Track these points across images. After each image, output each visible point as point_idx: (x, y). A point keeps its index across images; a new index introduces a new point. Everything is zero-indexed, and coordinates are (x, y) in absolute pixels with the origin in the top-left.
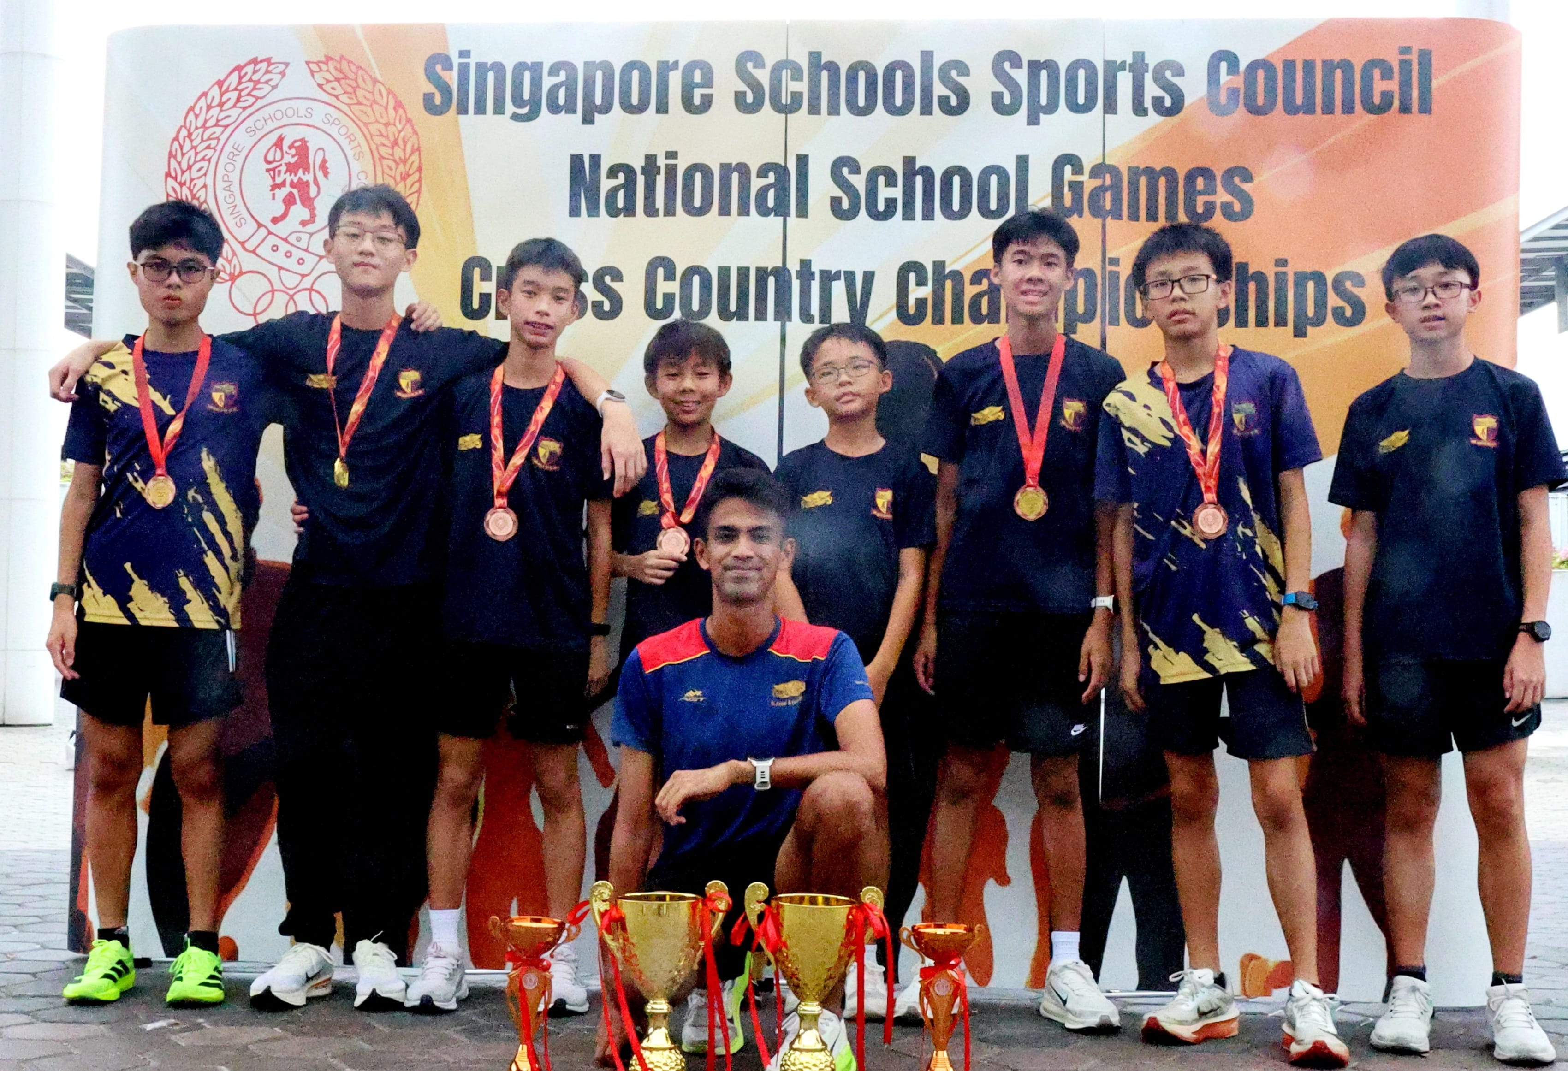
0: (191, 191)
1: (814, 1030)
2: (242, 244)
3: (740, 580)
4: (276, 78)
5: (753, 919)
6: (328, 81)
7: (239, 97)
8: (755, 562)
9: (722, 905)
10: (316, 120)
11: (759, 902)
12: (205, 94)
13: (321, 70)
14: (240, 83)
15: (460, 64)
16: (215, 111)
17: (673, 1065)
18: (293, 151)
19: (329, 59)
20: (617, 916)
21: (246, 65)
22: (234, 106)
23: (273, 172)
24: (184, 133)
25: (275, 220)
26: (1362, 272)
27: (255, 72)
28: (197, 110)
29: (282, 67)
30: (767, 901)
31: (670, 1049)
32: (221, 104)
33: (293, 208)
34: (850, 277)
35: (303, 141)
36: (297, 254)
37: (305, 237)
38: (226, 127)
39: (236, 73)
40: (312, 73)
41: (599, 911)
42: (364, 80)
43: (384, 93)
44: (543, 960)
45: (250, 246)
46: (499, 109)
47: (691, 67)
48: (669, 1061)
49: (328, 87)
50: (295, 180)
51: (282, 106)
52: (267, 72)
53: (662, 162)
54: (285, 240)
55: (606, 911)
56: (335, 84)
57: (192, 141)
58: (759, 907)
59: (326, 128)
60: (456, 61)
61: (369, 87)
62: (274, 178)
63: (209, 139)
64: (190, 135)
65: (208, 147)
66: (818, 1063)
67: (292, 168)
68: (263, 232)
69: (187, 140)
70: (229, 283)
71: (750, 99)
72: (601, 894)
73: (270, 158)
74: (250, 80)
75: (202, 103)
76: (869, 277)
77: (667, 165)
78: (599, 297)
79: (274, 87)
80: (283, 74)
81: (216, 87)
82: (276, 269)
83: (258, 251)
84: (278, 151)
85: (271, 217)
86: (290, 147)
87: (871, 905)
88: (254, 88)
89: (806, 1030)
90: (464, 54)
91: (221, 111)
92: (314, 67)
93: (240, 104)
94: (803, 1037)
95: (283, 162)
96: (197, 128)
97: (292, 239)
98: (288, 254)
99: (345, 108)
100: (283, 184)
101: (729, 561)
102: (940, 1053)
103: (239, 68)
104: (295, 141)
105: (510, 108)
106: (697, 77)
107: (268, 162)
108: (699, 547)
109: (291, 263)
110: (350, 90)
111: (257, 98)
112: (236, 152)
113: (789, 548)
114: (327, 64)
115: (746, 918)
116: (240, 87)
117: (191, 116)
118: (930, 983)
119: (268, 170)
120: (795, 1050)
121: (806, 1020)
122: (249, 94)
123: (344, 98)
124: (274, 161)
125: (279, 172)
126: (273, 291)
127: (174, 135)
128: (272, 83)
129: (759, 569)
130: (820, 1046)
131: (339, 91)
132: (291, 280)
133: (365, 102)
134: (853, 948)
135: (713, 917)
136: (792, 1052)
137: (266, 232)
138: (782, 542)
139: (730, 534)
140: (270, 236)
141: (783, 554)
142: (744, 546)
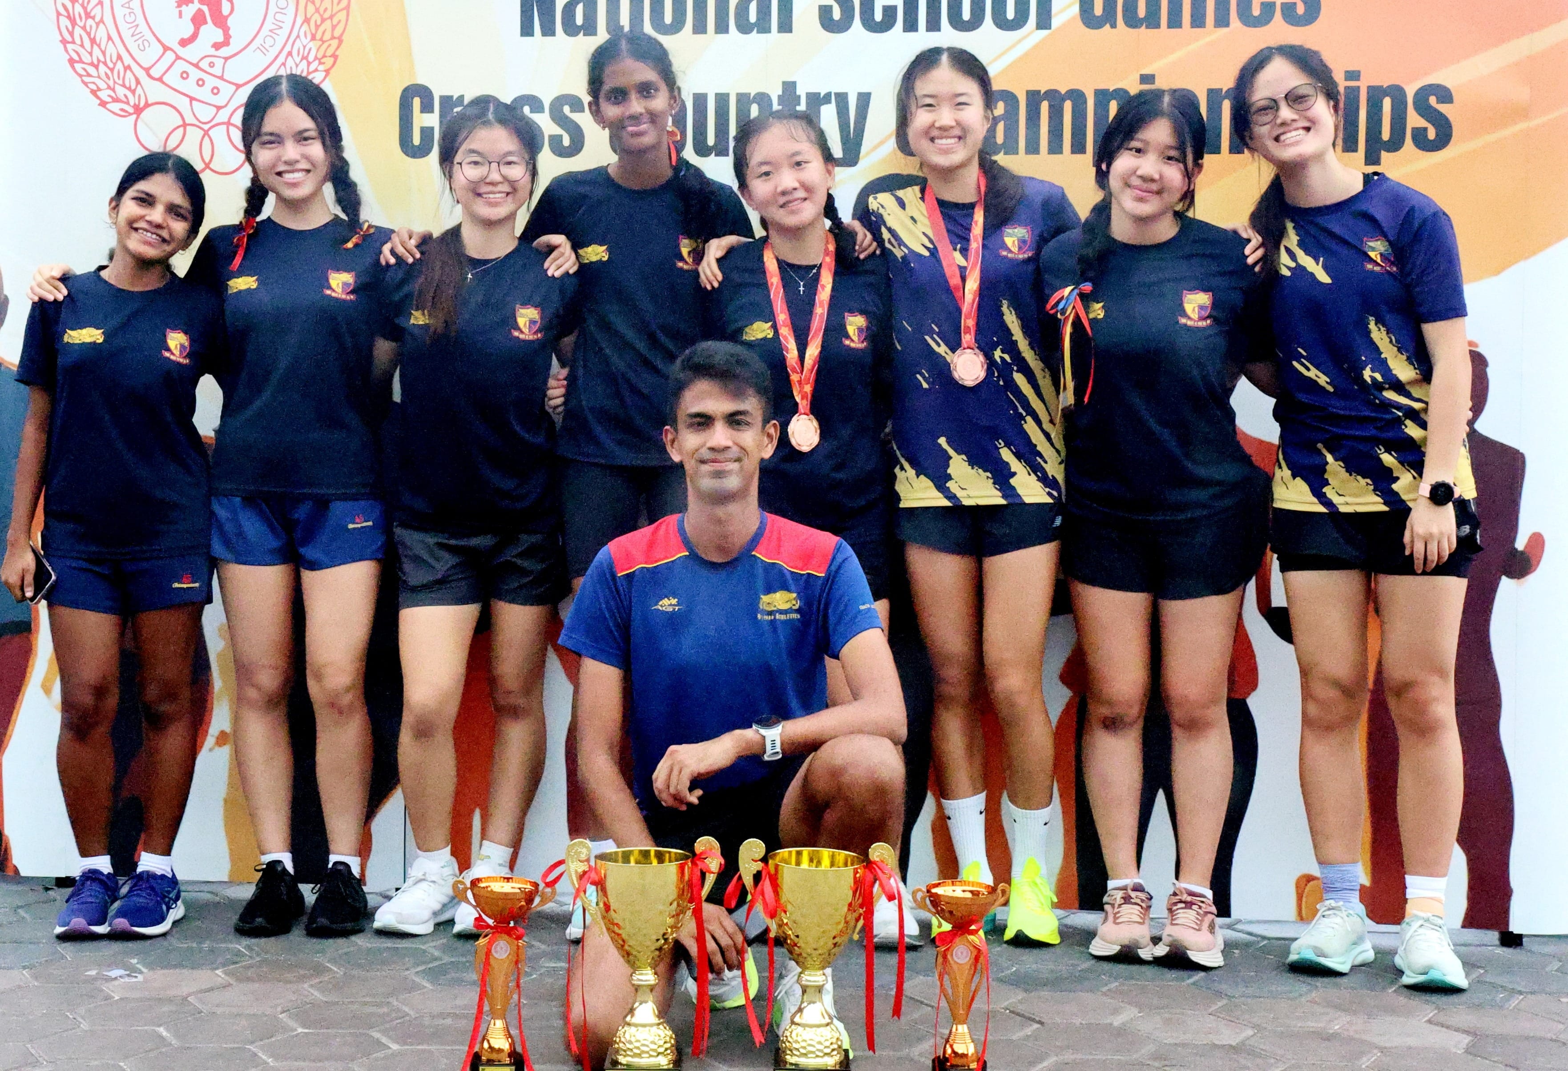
0: (85, 9)
1: (818, 1004)
2: (147, 70)
3: (719, 475)
5: (748, 881)
8: (735, 452)
9: (714, 865)
11: (756, 861)
17: (661, 1043)
20: (597, 879)
25: (184, 43)
26: (1448, 84)
30: (765, 860)
31: (659, 1024)
33: (203, 29)
34: (842, 99)
36: (211, 82)
37: (219, 62)
41: (577, 873)
44: (515, 926)
45: (156, 72)
48: (657, 1038)
54: (196, 66)
55: (585, 873)
58: (756, 866)
66: (822, 1040)
68: (170, 56)
70: (134, 116)
72: (579, 853)
76: (864, 99)
78: (557, 130)
82: (188, 100)
83: (165, 79)
85: (178, 39)
87: (881, 863)
89: (809, 1002)
94: (805, 1011)
97: (204, 64)
98: (200, 83)
101: (705, 454)
102: (960, 1027)
108: (670, 437)
109: (203, 93)
113: (772, 431)
115: (740, 878)
118: (948, 949)
120: (797, 1024)
121: (810, 992)
126: (185, 125)
129: (738, 460)
130: (825, 1021)
132: (205, 113)
134: (861, 911)
135: (703, 875)
136: (793, 1027)
137: (173, 57)
138: (764, 427)
139: (704, 421)
140: (179, 61)
141: (766, 440)
142: (720, 435)
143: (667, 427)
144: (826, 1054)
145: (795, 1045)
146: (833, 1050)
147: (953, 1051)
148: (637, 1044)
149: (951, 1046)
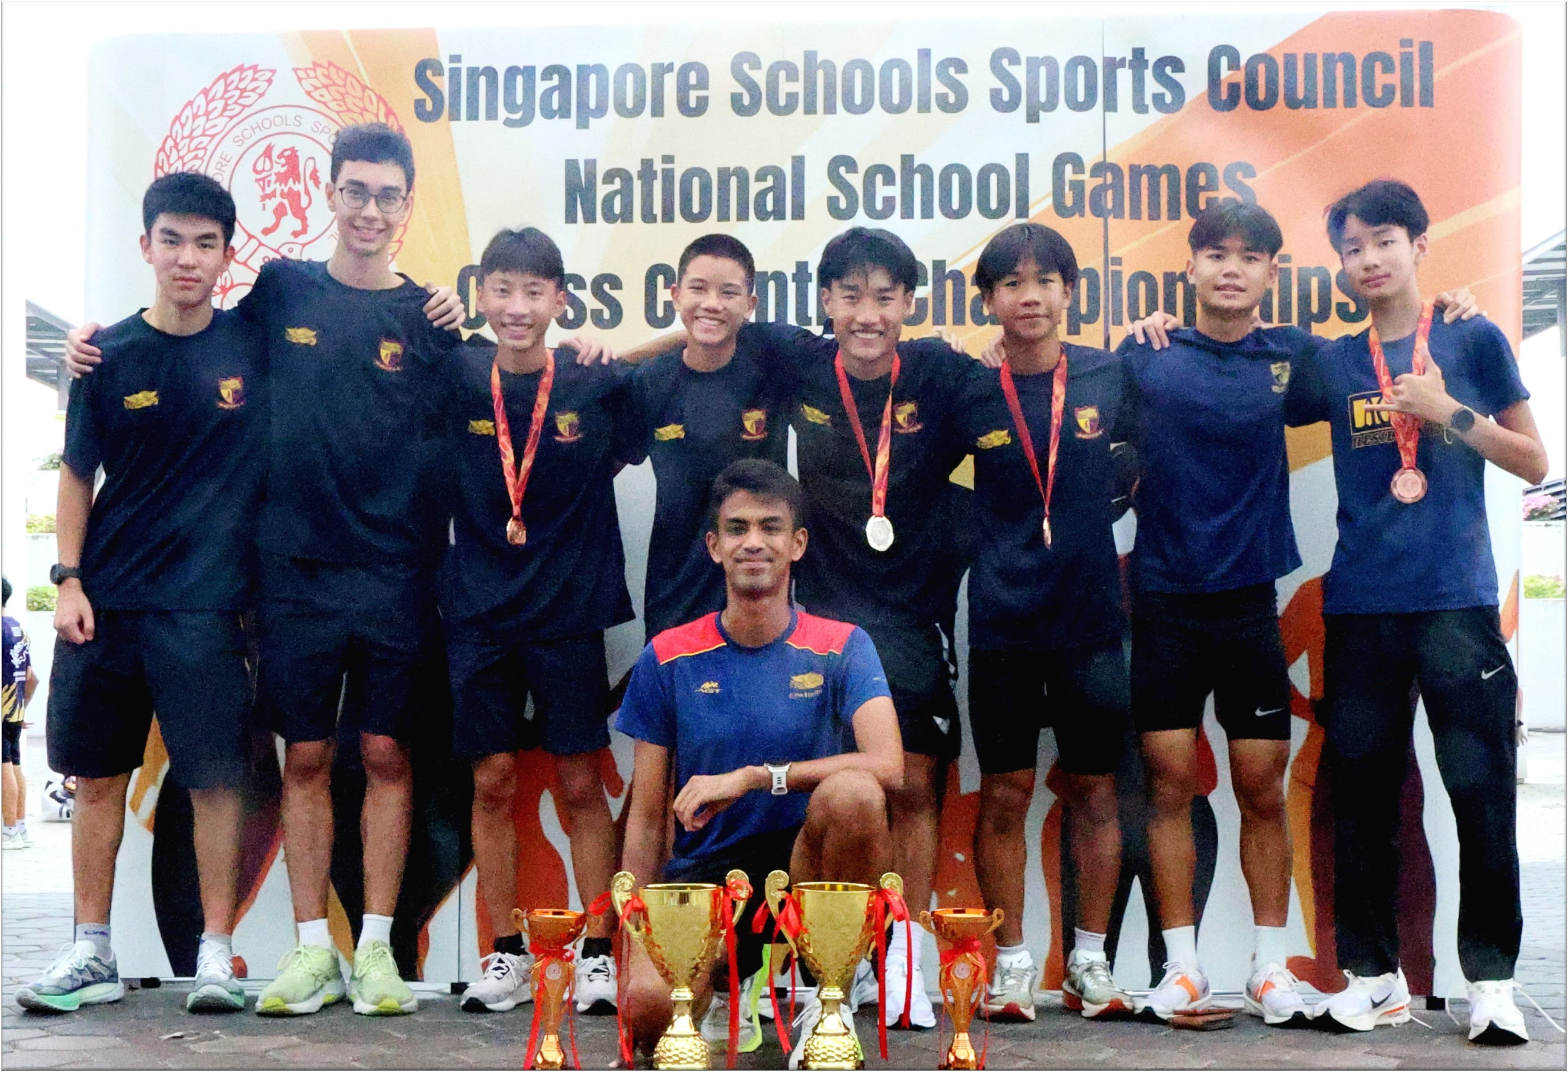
1: (836, 1015)
3: (752, 572)
4: (263, 85)
5: (774, 908)
6: (316, 88)
7: (226, 105)
8: (768, 553)
9: (744, 894)
10: (305, 129)
11: (779, 890)
12: (190, 103)
13: (309, 77)
14: (226, 91)
15: (451, 69)
16: (201, 121)
17: (698, 1051)
18: (283, 161)
19: (316, 65)
20: (640, 906)
21: (233, 72)
22: (221, 115)
23: (263, 182)
24: (170, 143)
25: (266, 231)
27: (241, 80)
28: (183, 120)
29: (268, 75)
30: (788, 889)
31: (695, 1036)
32: (207, 113)
33: (284, 220)
35: (293, 150)
37: (298, 248)
38: (213, 136)
39: (222, 82)
40: (300, 79)
41: (621, 902)
42: (353, 87)
43: (375, 100)
44: (567, 951)
45: (241, 258)
46: (492, 114)
47: (685, 69)
48: (693, 1048)
49: (316, 94)
50: (286, 190)
51: (270, 114)
52: (254, 79)
53: (658, 166)
54: (277, 251)
55: (628, 901)
56: (324, 91)
57: (178, 151)
58: (780, 895)
59: (315, 136)
60: (447, 65)
61: (359, 93)
62: (263, 189)
63: (196, 149)
64: (176, 145)
65: (196, 157)
66: (841, 1046)
67: (282, 178)
68: (254, 243)
69: (174, 150)
71: (746, 101)
72: (623, 884)
73: (259, 167)
74: (237, 88)
75: (188, 112)
77: (663, 170)
78: (598, 305)
79: (261, 95)
80: (270, 81)
81: (202, 96)
83: (249, 263)
84: (267, 160)
85: (261, 229)
86: (280, 157)
87: (890, 891)
88: (241, 97)
89: (829, 1014)
90: (455, 58)
91: (208, 120)
92: (301, 74)
93: (227, 113)
94: (825, 1021)
95: (273, 172)
96: (183, 138)
97: (284, 250)
99: (335, 116)
100: (273, 195)
101: (741, 554)
102: (961, 1035)
103: (225, 76)
104: (286, 150)
105: (502, 113)
106: (693, 79)
107: (256, 172)
108: (711, 542)
110: (340, 97)
111: (244, 106)
112: (224, 163)
113: (801, 538)
114: (314, 70)
115: (767, 906)
116: (227, 96)
117: (177, 126)
118: (951, 967)
119: (257, 180)
120: (818, 1034)
121: (829, 1004)
122: (236, 103)
123: (333, 105)
124: (263, 170)
125: (269, 182)
127: (160, 145)
128: (259, 91)
129: (770, 560)
130: (843, 1030)
131: (327, 98)
133: (353, 108)
134: (874, 933)
135: (734, 904)
136: (815, 1036)
137: (257, 244)
138: (794, 532)
139: (740, 526)
140: (262, 248)
141: (796, 545)
142: (754, 538)
143: (710, 533)
144: (844, 1059)
145: (816, 1052)
146: (850, 1056)
147: (956, 1058)
148: (677, 1052)
149: (954, 1054)
